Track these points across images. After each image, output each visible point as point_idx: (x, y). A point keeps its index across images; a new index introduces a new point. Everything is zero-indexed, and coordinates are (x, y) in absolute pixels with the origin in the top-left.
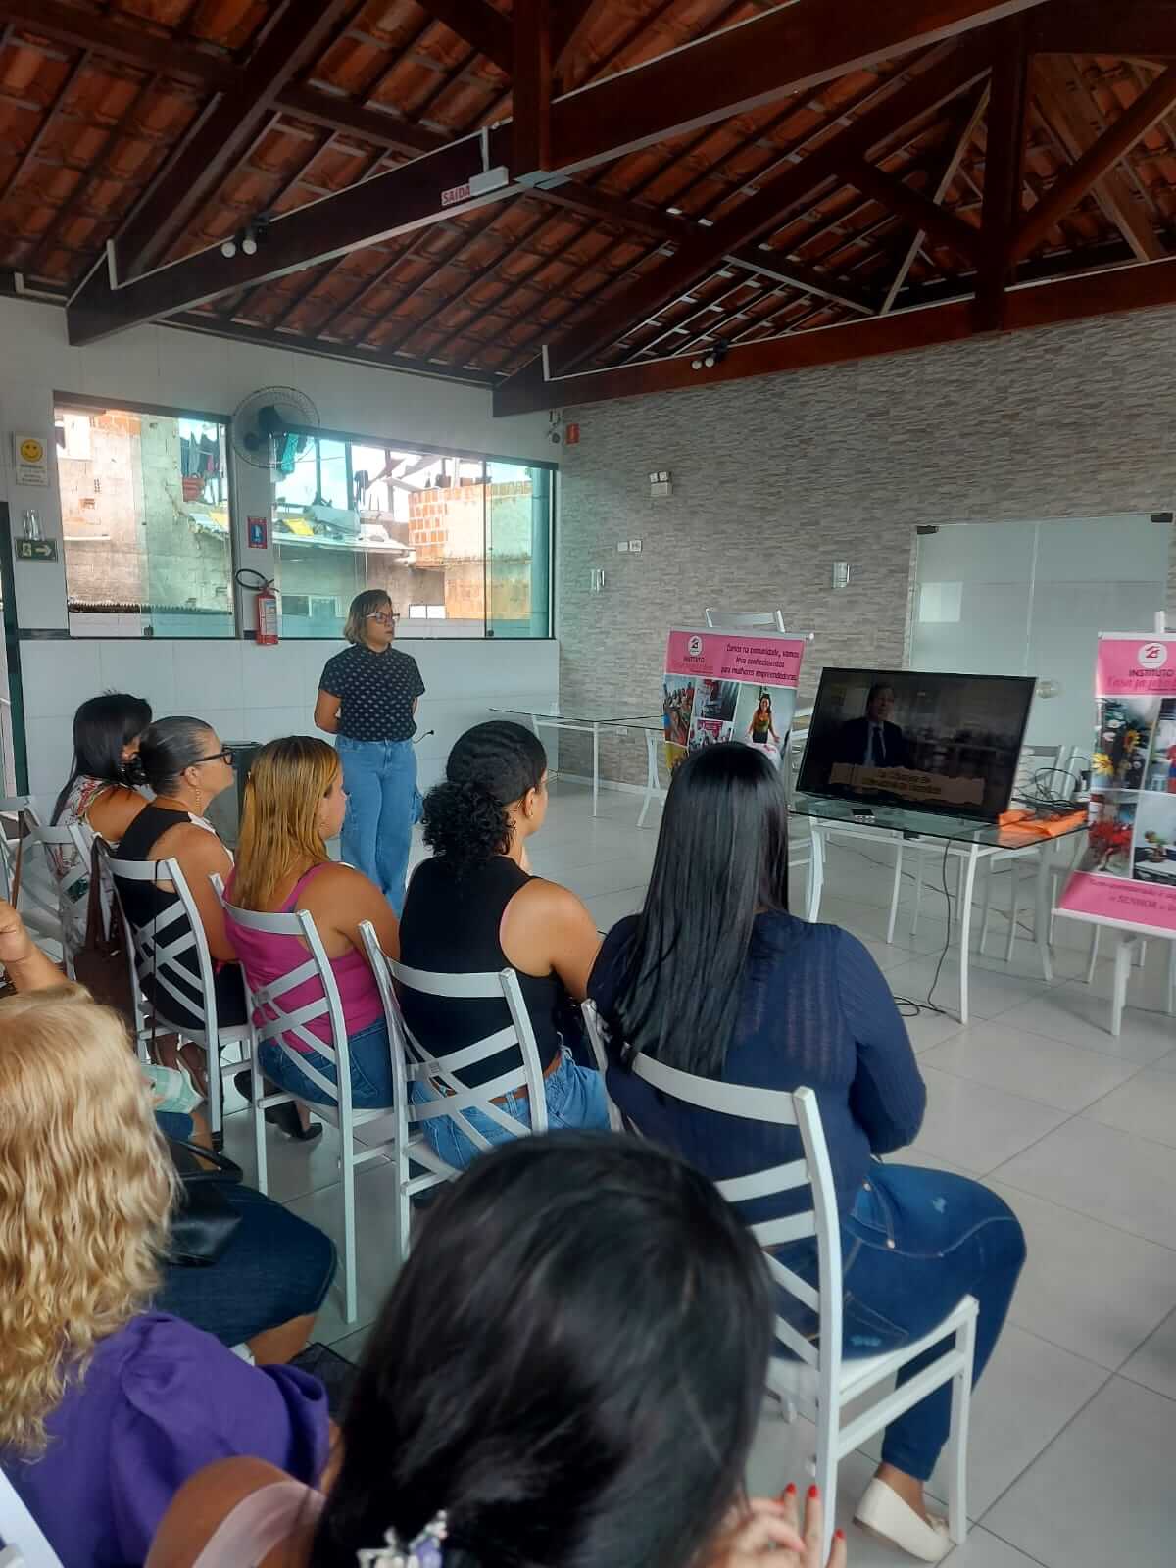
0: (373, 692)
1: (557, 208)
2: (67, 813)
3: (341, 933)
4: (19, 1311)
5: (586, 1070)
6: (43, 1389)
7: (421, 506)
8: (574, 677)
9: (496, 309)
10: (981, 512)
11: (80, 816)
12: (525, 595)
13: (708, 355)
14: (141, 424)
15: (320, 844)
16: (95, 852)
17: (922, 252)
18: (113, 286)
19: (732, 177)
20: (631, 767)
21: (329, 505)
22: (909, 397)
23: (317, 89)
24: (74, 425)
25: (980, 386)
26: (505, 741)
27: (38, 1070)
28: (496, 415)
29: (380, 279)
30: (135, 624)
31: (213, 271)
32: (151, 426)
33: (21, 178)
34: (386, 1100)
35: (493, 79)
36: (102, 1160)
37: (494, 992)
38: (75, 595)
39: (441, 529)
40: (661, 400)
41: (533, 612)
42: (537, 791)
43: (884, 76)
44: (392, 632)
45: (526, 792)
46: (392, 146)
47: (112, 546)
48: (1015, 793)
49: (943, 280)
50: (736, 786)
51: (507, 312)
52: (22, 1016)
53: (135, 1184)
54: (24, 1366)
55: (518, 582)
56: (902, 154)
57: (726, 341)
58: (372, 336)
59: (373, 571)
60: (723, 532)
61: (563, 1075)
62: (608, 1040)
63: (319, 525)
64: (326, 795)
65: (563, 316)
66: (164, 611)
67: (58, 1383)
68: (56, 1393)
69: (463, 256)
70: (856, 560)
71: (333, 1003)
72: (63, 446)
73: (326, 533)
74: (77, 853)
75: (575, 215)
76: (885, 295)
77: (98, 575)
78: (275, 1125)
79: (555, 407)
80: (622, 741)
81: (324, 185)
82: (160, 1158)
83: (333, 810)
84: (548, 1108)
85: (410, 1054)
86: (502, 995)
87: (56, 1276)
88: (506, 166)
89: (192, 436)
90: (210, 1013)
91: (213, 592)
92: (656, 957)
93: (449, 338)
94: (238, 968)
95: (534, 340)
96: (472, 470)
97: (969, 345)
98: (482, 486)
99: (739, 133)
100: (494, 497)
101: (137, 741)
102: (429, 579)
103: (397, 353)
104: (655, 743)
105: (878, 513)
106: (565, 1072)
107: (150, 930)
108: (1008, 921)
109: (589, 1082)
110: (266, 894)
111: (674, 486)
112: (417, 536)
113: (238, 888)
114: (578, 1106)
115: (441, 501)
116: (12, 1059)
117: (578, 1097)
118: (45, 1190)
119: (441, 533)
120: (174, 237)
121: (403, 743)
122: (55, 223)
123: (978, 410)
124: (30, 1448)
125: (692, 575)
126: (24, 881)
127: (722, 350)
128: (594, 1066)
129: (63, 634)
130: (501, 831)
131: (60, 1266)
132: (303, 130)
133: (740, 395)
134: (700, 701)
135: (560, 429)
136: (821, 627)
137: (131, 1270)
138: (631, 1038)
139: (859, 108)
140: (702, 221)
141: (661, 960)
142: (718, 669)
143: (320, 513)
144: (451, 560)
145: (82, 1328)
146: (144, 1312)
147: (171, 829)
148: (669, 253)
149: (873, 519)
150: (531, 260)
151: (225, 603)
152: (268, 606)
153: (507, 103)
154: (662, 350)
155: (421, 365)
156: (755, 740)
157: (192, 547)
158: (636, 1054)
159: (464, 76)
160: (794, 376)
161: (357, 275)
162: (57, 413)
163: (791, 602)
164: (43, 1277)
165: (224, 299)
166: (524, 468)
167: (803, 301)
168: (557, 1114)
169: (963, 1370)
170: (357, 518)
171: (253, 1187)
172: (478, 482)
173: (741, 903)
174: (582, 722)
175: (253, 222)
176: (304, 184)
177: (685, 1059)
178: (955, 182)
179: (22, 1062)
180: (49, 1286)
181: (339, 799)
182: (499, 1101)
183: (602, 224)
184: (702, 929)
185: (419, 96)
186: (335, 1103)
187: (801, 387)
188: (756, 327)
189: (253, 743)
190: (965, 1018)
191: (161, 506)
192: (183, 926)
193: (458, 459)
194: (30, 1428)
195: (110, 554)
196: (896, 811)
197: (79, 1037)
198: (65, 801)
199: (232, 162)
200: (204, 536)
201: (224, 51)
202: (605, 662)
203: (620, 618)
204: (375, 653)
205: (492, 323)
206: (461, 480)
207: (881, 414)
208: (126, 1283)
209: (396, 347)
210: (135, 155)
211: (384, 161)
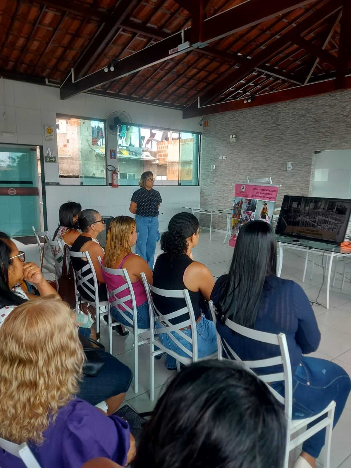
0: (147, 202)
1: (203, 54)
2: (57, 237)
3: (135, 275)
4: (35, 398)
5: (209, 321)
6: (42, 423)
7: (160, 146)
8: (205, 197)
9: (184, 86)
10: (335, 147)
11: (61, 237)
12: (191, 173)
13: (249, 98)
14: (80, 123)
15: (129, 248)
16: (65, 249)
17: (318, 65)
18: (73, 82)
19: (258, 43)
20: (221, 225)
21: (134, 146)
22: (313, 110)
23: (133, 21)
24: (62, 123)
25: (336, 107)
26: (187, 219)
27: (43, 323)
28: (183, 118)
29: (150, 78)
30: (78, 181)
31: (101, 77)
32: (84, 123)
33: (47, 50)
34: (148, 326)
35: (185, 16)
36: (62, 351)
37: (181, 296)
38: (61, 173)
39: (166, 153)
40: (233, 113)
41: (193, 178)
42: (196, 234)
43: (307, 10)
44: (153, 184)
45: (192, 234)
46: (154, 37)
47: (72, 159)
48: (346, 236)
49: (324, 74)
50: (260, 234)
51: (187, 87)
52: (39, 305)
53: (72, 358)
54: (37, 416)
55: (189, 169)
56: (312, 35)
57: (254, 94)
58: (147, 95)
59: (146, 165)
60: (253, 153)
61: (202, 322)
62: (217, 314)
63: (131, 152)
64: (132, 233)
65: (204, 88)
66: (86, 177)
67: (47, 421)
68: (46, 424)
69: (175, 70)
70: (295, 162)
71: (132, 296)
72: (59, 129)
73: (133, 155)
74: (60, 249)
75: (209, 57)
76: (306, 79)
77: (68, 167)
78: (115, 331)
79: (202, 115)
80: (219, 217)
81: (134, 50)
82: (80, 350)
83: (133, 238)
84: (197, 333)
85: (155, 314)
86: (183, 297)
87: (47, 387)
88: (189, 41)
89: (95, 126)
90: (97, 297)
91: (100, 172)
92: (233, 288)
93: (170, 95)
94: (105, 284)
95: (195, 95)
96: (176, 135)
97: (333, 94)
98: (179, 140)
99: (260, 30)
100: (182, 143)
101: (77, 216)
102: (162, 168)
103: (154, 100)
104: (229, 218)
105: (302, 147)
106: (202, 321)
107: (80, 272)
108: (342, 276)
109: (210, 325)
110: (113, 263)
111: (237, 139)
112: (159, 155)
113: (105, 261)
114: (206, 333)
115: (166, 145)
116: (35, 319)
117: (206, 330)
118: (44, 361)
119: (166, 154)
120: (91, 66)
121: (155, 217)
122: (57, 63)
123: (335, 114)
124: (38, 442)
125: (242, 166)
126: (45, 256)
127: (253, 97)
128: (212, 320)
129: (58, 184)
130: (185, 247)
131: (48, 384)
132: (128, 33)
133: (258, 111)
134: (245, 206)
135: (203, 122)
136: (283, 183)
137: (70, 386)
138: (225, 314)
139: (299, 20)
140: (248, 57)
141: (234, 289)
142: (250, 195)
143: (131, 149)
144: (169, 162)
145: (54, 405)
146: (73, 399)
147: (87, 242)
148: (237, 68)
149: (300, 149)
150: (195, 71)
151: (104, 175)
152: (116, 176)
153: (190, 23)
154: (234, 97)
155: (162, 104)
156: (262, 218)
157: (94, 159)
158: (226, 319)
159: (177, 15)
160: (276, 105)
161: (144, 77)
162: (57, 120)
163: (273, 175)
164: (43, 387)
165: (104, 85)
166: (191, 134)
167: (279, 81)
168: (200, 335)
169: (330, 424)
170: (142, 150)
171: (108, 352)
172: (177, 139)
173: (261, 272)
174: (207, 211)
175: (114, 62)
176: (128, 50)
177: (242, 321)
178: (330, 43)
179: (38, 320)
180: (45, 391)
181: (135, 234)
182: (182, 330)
183: (217, 59)
184: (248, 280)
185: (163, 21)
186: (133, 327)
187: (279, 108)
188: (264, 89)
189: (111, 216)
190: (328, 307)
191: (86, 146)
192: (89, 271)
193: (172, 132)
194: (38, 435)
195: (71, 161)
196: (306, 241)
197: (56, 312)
198: (57, 234)
199: (107, 44)
200: (98, 155)
201: (105, 10)
202: (214, 193)
203: (220, 180)
204: (147, 190)
205: (183, 90)
206: (172, 138)
207: (304, 116)
208: (68, 390)
209: (154, 98)
210: (80, 42)
211: (152, 42)
